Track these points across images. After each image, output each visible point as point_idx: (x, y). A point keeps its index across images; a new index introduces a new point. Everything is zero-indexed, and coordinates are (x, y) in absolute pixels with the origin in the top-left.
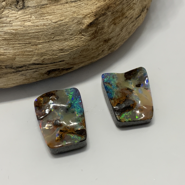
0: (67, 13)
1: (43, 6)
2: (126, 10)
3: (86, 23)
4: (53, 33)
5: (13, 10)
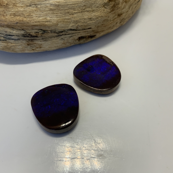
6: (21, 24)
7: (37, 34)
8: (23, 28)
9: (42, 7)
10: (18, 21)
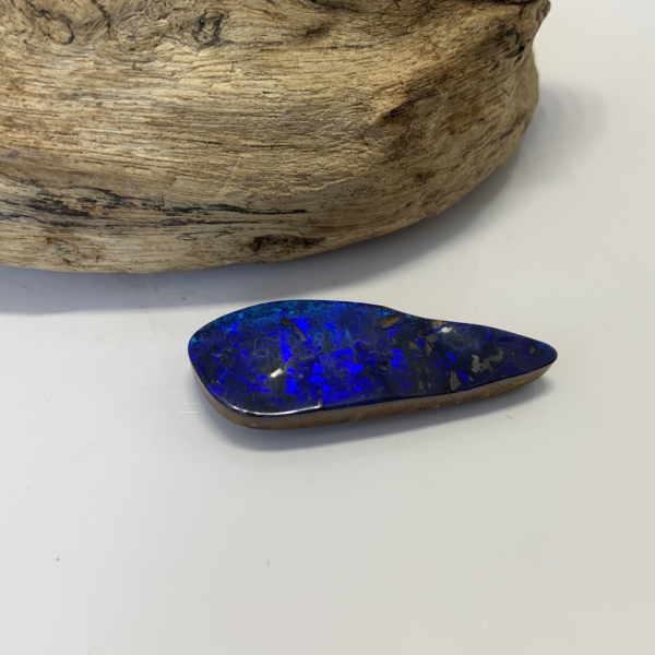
0: (332, 74)
1: (270, 47)
2: (483, 99)
3: (380, 108)
4: (287, 125)
5: (185, 44)
6: (31, 160)
7: (89, 204)
8: (34, 175)
9: (121, 110)
10: (19, 149)
